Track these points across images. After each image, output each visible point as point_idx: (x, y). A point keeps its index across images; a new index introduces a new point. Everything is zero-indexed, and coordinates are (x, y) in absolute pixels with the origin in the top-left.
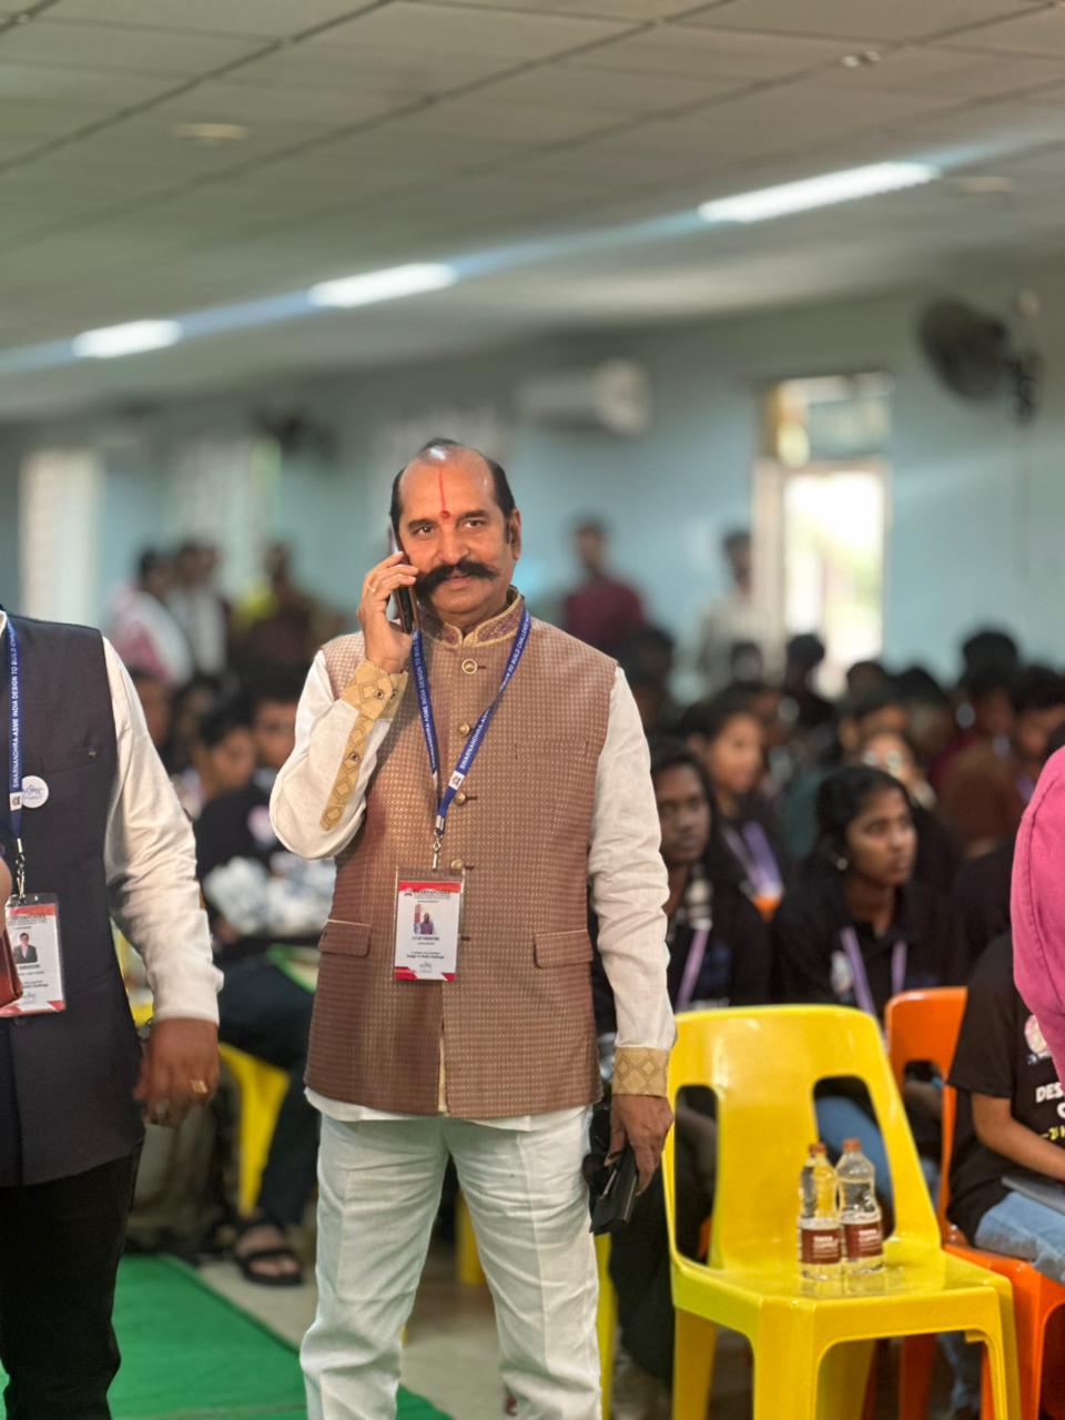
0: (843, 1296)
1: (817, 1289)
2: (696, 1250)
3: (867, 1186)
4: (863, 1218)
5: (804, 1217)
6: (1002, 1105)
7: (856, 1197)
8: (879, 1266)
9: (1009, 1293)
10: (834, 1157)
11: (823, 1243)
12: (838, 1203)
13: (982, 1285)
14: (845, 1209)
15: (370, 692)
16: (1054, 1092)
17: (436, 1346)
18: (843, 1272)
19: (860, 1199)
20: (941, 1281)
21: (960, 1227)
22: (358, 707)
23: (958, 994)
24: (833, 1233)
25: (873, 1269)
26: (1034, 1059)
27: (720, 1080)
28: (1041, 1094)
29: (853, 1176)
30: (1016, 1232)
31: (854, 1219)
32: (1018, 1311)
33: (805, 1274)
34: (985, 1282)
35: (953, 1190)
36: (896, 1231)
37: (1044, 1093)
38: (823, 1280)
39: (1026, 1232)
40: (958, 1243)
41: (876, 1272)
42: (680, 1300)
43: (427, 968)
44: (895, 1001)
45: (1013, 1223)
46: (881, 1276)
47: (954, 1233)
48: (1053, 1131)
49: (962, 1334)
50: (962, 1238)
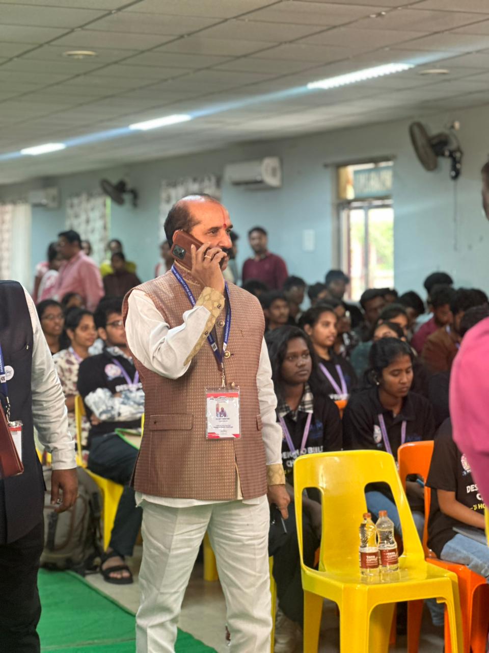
0: (380, 583)
1: (368, 580)
2: (313, 563)
3: (390, 532)
4: (389, 547)
5: (361, 547)
6: (451, 494)
7: (386, 538)
8: (397, 569)
9: (456, 580)
10: (375, 519)
11: (370, 559)
12: (377, 541)
13: (444, 577)
14: (380, 543)
15: (216, 304)
16: (475, 488)
17: (194, 609)
18: (380, 572)
19: (387, 538)
20: (425, 575)
21: (433, 550)
22: (211, 311)
23: (431, 443)
24: (375, 554)
25: (394, 570)
26: (465, 473)
27: (322, 484)
28: (469, 489)
29: (383, 528)
30: (460, 552)
31: (385, 548)
32: (460, 588)
33: (363, 573)
34: (445, 575)
35: (429, 533)
36: (404, 553)
37: (470, 489)
38: (371, 576)
39: (465, 552)
40: (432, 557)
41: (395, 572)
42: (305, 586)
43: (225, 432)
44: (401, 447)
45: (458, 548)
46: (397, 573)
47: (431, 553)
48: (475, 506)
49: (435, 599)
50: (434, 555)
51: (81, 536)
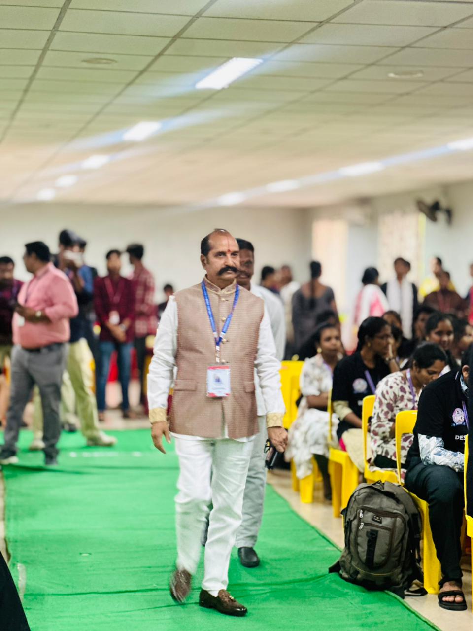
51: (400, 556)
